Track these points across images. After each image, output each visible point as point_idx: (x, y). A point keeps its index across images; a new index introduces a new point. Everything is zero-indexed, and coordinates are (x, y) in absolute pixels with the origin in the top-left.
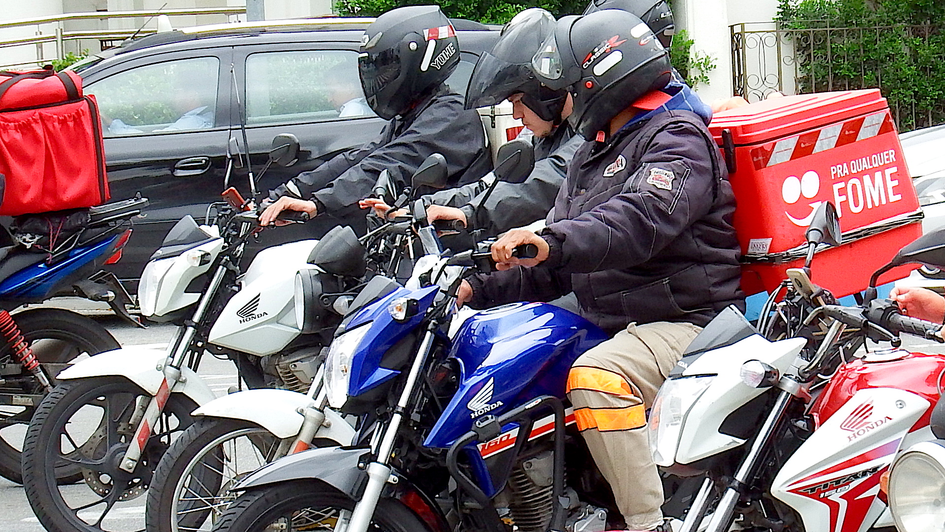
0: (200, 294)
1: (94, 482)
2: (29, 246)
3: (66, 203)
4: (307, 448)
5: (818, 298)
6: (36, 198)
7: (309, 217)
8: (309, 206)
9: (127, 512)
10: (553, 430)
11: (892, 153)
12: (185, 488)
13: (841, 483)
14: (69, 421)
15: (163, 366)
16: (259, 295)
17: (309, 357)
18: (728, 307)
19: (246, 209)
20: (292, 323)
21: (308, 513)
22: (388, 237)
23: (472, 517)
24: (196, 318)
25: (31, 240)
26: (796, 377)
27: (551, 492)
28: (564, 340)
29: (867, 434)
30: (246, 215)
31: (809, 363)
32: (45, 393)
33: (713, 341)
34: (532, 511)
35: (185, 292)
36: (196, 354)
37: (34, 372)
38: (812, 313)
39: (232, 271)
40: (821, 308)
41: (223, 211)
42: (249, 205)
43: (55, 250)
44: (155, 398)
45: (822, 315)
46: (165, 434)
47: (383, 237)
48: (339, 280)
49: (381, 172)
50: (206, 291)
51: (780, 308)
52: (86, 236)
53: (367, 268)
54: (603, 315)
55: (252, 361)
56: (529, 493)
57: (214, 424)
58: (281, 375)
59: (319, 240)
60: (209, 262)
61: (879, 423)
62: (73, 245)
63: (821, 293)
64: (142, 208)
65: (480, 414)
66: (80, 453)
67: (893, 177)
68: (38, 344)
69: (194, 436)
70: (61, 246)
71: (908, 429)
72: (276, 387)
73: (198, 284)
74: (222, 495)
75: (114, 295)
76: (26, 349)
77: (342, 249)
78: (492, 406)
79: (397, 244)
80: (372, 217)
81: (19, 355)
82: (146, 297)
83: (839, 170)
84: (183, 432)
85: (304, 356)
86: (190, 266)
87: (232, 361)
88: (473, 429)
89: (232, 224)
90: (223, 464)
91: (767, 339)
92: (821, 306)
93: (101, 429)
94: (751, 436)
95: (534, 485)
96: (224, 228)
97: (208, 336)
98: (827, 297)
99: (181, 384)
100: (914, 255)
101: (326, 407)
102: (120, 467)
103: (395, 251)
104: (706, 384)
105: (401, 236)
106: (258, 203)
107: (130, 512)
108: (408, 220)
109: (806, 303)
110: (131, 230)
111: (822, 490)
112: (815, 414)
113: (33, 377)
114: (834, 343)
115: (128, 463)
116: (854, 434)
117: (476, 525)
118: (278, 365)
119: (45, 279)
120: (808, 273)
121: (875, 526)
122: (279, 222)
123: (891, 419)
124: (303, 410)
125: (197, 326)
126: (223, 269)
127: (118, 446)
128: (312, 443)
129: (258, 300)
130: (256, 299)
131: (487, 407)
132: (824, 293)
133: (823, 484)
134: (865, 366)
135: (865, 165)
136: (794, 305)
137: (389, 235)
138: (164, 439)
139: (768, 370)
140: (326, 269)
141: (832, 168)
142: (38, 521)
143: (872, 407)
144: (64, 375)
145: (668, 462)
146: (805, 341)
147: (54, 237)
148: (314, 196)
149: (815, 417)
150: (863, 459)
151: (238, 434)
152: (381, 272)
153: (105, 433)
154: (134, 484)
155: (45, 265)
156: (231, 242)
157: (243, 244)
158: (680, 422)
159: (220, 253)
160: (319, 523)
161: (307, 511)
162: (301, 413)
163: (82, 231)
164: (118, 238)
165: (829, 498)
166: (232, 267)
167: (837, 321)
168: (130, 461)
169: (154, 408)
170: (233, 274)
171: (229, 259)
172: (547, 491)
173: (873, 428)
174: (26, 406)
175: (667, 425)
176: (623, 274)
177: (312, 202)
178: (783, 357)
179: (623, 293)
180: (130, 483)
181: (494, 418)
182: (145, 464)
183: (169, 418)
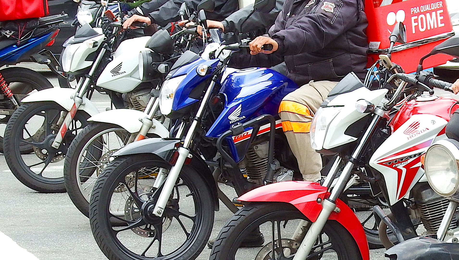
0: (93, 62)
1: (39, 153)
2: (8, 36)
3: (27, 15)
4: (144, 138)
5: (394, 69)
6: (12, 12)
7: (147, 25)
8: (147, 20)
9: (55, 168)
10: (270, 131)
11: (441, 3)
12: (84, 157)
13: (403, 160)
14: (27, 123)
15: (74, 97)
16: (122, 63)
17: (146, 94)
18: (350, 73)
19: (116, 20)
20: (138, 77)
21: (144, 170)
22: (185, 35)
23: (227, 171)
24: (91, 74)
25: (9, 33)
26: (383, 108)
27: (267, 161)
28: (277, 87)
29: (417, 137)
30: (116, 23)
31: (389, 101)
32: (15, 109)
33: (342, 90)
34: (257, 170)
35: (85, 60)
36: (90, 91)
37: (10, 98)
38: (391, 77)
39: (109, 50)
40: (396, 74)
41: (104, 21)
42: (117, 18)
43: (22, 39)
44: (70, 113)
45: (396, 78)
46: (74, 130)
47: (183, 35)
48: (161, 56)
49: (182, 4)
50: (95, 60)
51: (376, 74)
52: (37, 32)
53: (175, 50)
54: (298, 75)
55: (118, 95)
56: (255, 161)
57: (98, 125)
58: (132, 102)
59: (151, 36)
60: (97, 46)
61: (423, 131)
62: (30, 36)
63: (396, 67)
64: (65, 19)
65: (234, 122)
66: (32, 138)
67: (441, 15)
68: (12, 85)
69: (88, 131)
70: (24, 36)
71: (437, 134)
72: (130, 108)
73: (91, 57)
74: (101, 161)
75: (50, 61)
76: (6, 87)
77: (162, 41)
78: (240, 118)
79: (190, 39)
80: (177, 26)
81: (3, 90)
82: (66, 63)
83: (415, 10)
84: (83, 129)
85: (143, 93)
86: (88, 48)
87: (108, 95)
88: (230, 129)
89: (109, 28)
90: (103, 146)
91: (369, 89)
92: (396, 73)
93: (43, 127)
94: (360, 136)
95: (258, 157)
96: (105, 29)
97: (96, 82)
98: (399, 69)
99: (82, 106)
100: (441, 50)
101: (153, 118)
102: (52, 146)
103: (188, 42)
104: (339, 110)
105: (191, 35)
106: (122, 17)
107: (56, 168)
108: (195, 27)
109: (388, 72)
110: (59, 30)
111: (394, 163)
112: (392, 126)
113: (10, 101)
114: (402, 92)
115: (56, 144)
116: (410, 136)
117: (229, 175)
118: (131, 97)
119: (16, 53)
120: (390, 57)
121: (419, 181)
122: (132, 27)
123: (428, 129)
124: (142, 119)
125: (91, 78)
126: (104, 49)
127: (51, 135)
128: (146, 135)
129: (121, 65)
130: (120, 65)
131: (238, 119)
132: (397, 67)
133: (394, 161)
134: (417, 103)
135: (427, 8)
136: (382, 73)
137: (186, 34)
138: (74, 133)
139: (369, 104)
140: (154, 50)
141: (412, 9)
142: (11, 172)
143: (419, 124)
144: (25, 100)
145: (320, 148)
146: (388, 90)
147: (21, 32)
148: (149, 15)
149: (391, 127)
150: (415, 148)
151: (110, 131)
152: (181, 52)
153: (44, 129)
154: (59, 155)
155: (17, 46)
156: (108, 36)
157: (114, 38)
158: (326, 129)
159: (103, 42)
160: (149, 175)
161: (143, 169)
162: (141, 121)
163: (35, 29)
164: (53, 33)
165: (397, 167)
166: (108, 49)
167: (403, 81)
168: (57, 143)
169: (69, 117)
170: (109, 52)
171: (107, 45)
172: (265, 161)
173: (420, 133)
174: (6, 115)
175: (319, 130)
176: (310, 55)
177: (149, 18)
178: (376, 98)
179: (309, 65)
180: (57, 154)
181: (241, 124)
182: (64, 145)
183: (76, 122)
